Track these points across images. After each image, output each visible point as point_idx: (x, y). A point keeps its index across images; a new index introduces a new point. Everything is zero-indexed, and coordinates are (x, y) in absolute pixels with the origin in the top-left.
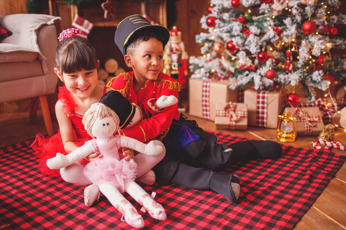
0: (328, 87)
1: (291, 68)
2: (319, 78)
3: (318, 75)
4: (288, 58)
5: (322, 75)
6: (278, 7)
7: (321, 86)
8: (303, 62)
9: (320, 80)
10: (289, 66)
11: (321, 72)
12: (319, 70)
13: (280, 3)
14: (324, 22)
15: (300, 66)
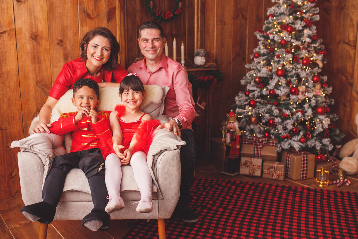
0: (332, 149)
1: (310, 136)
2: (328, 143)
3: (328, 141)
4: (308, 130)
5: (330, 141)
6: (301, 97)
7: (328, 148)
8: (318, 133)
9: (328, 144)
10: (309, 135)
11: (329, 139)
12: (328, 138)
13: (303, 95)
14: (325, 106)
15: (315, 135)
